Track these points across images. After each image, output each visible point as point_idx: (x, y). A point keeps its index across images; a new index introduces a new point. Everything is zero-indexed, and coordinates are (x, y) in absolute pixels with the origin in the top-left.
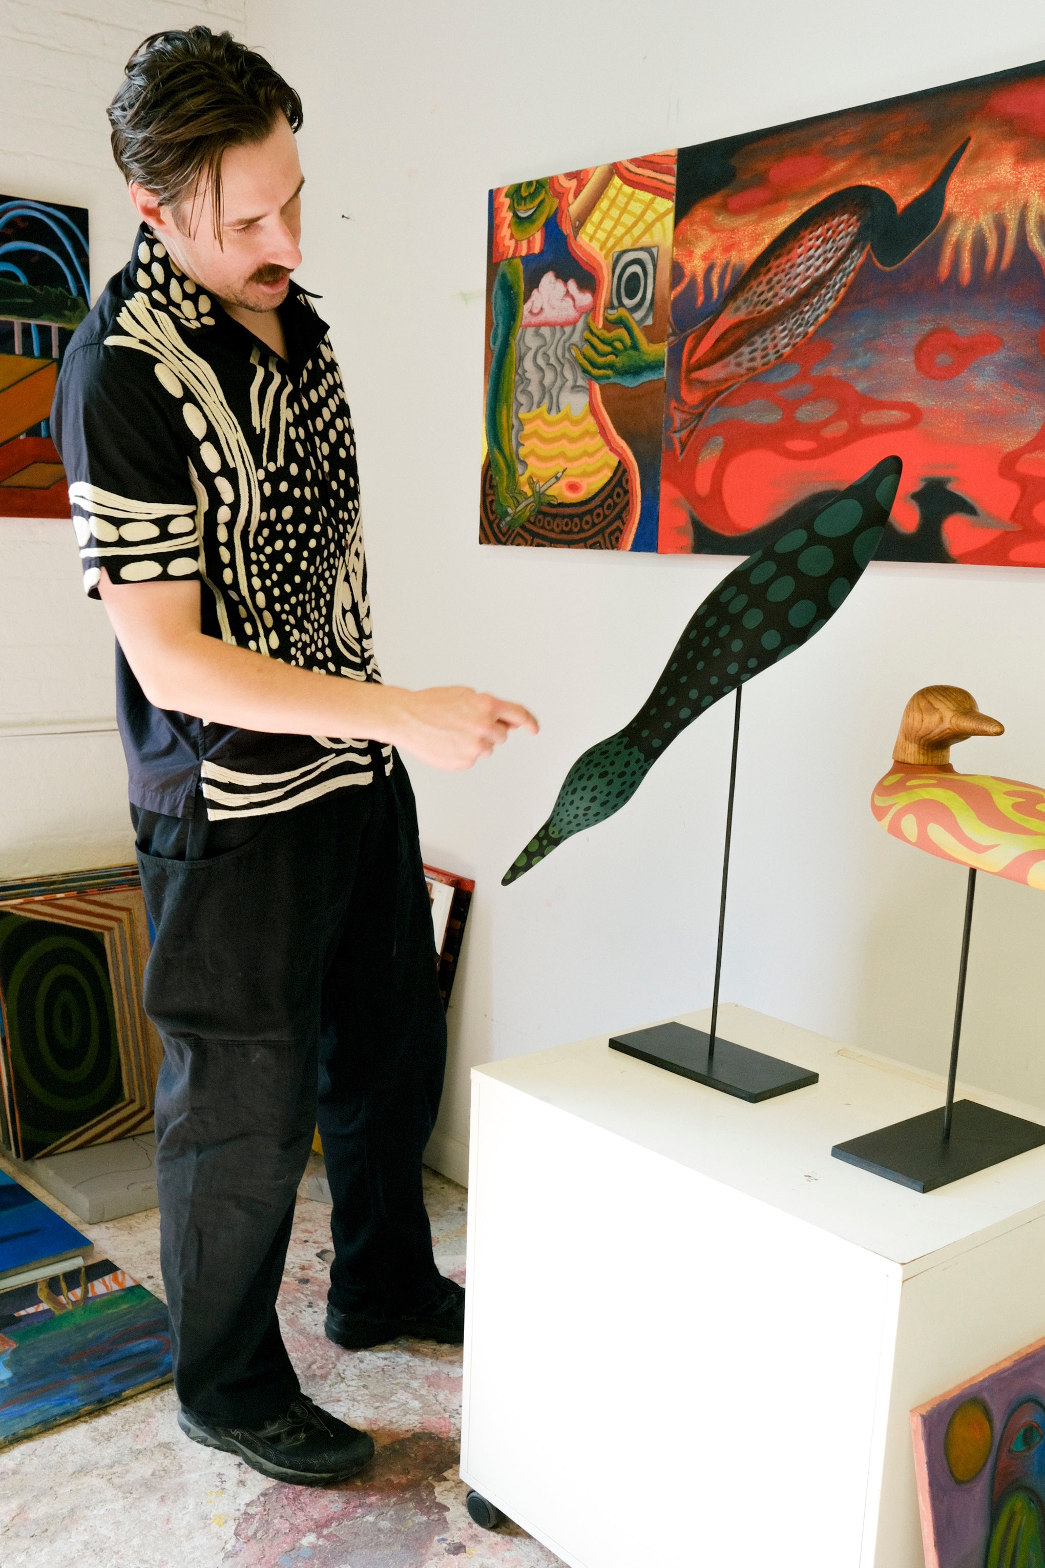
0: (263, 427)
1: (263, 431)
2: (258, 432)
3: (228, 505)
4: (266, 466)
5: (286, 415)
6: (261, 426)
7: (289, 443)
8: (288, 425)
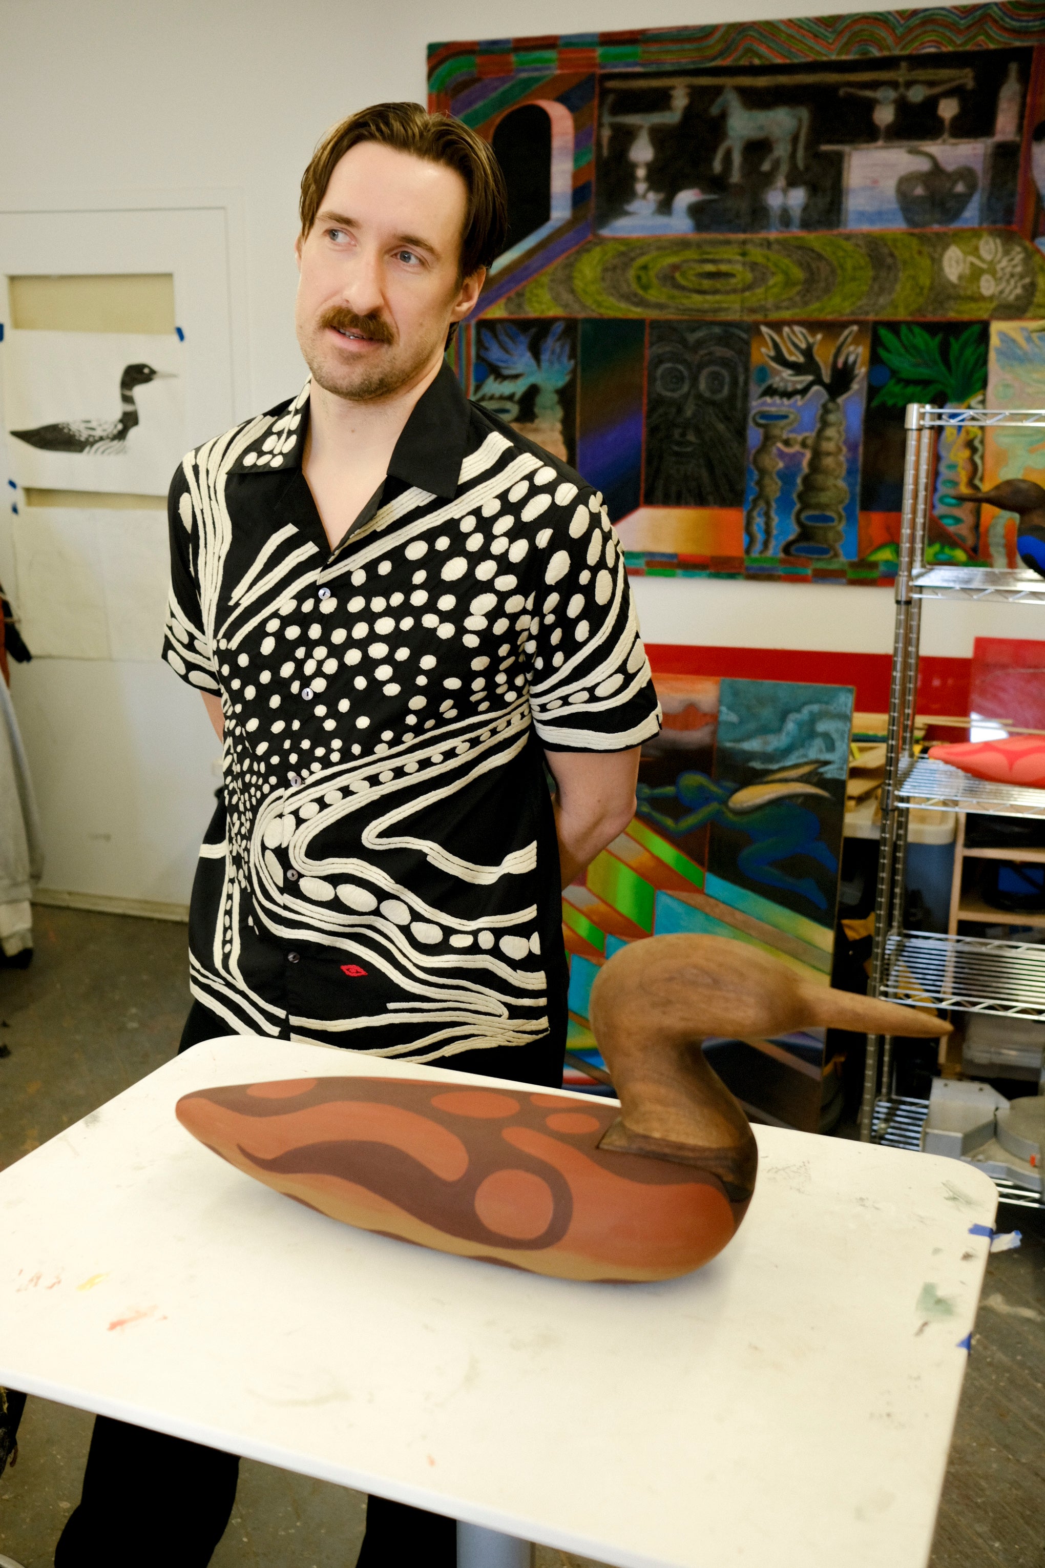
0: (240, 602)
1: (237, 604)
2: (231, 603)
5: (285, 603)
6: (240, 599)
7: (260, 633)
8: (275, 615)
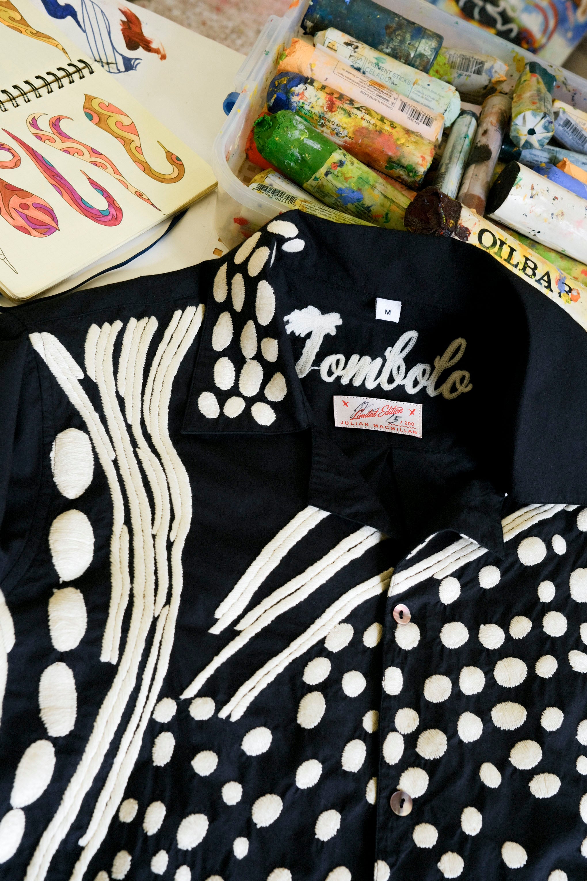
0: (237, 629)
3: (55, 741)
4: (189, 702)
6: (236, 623)
